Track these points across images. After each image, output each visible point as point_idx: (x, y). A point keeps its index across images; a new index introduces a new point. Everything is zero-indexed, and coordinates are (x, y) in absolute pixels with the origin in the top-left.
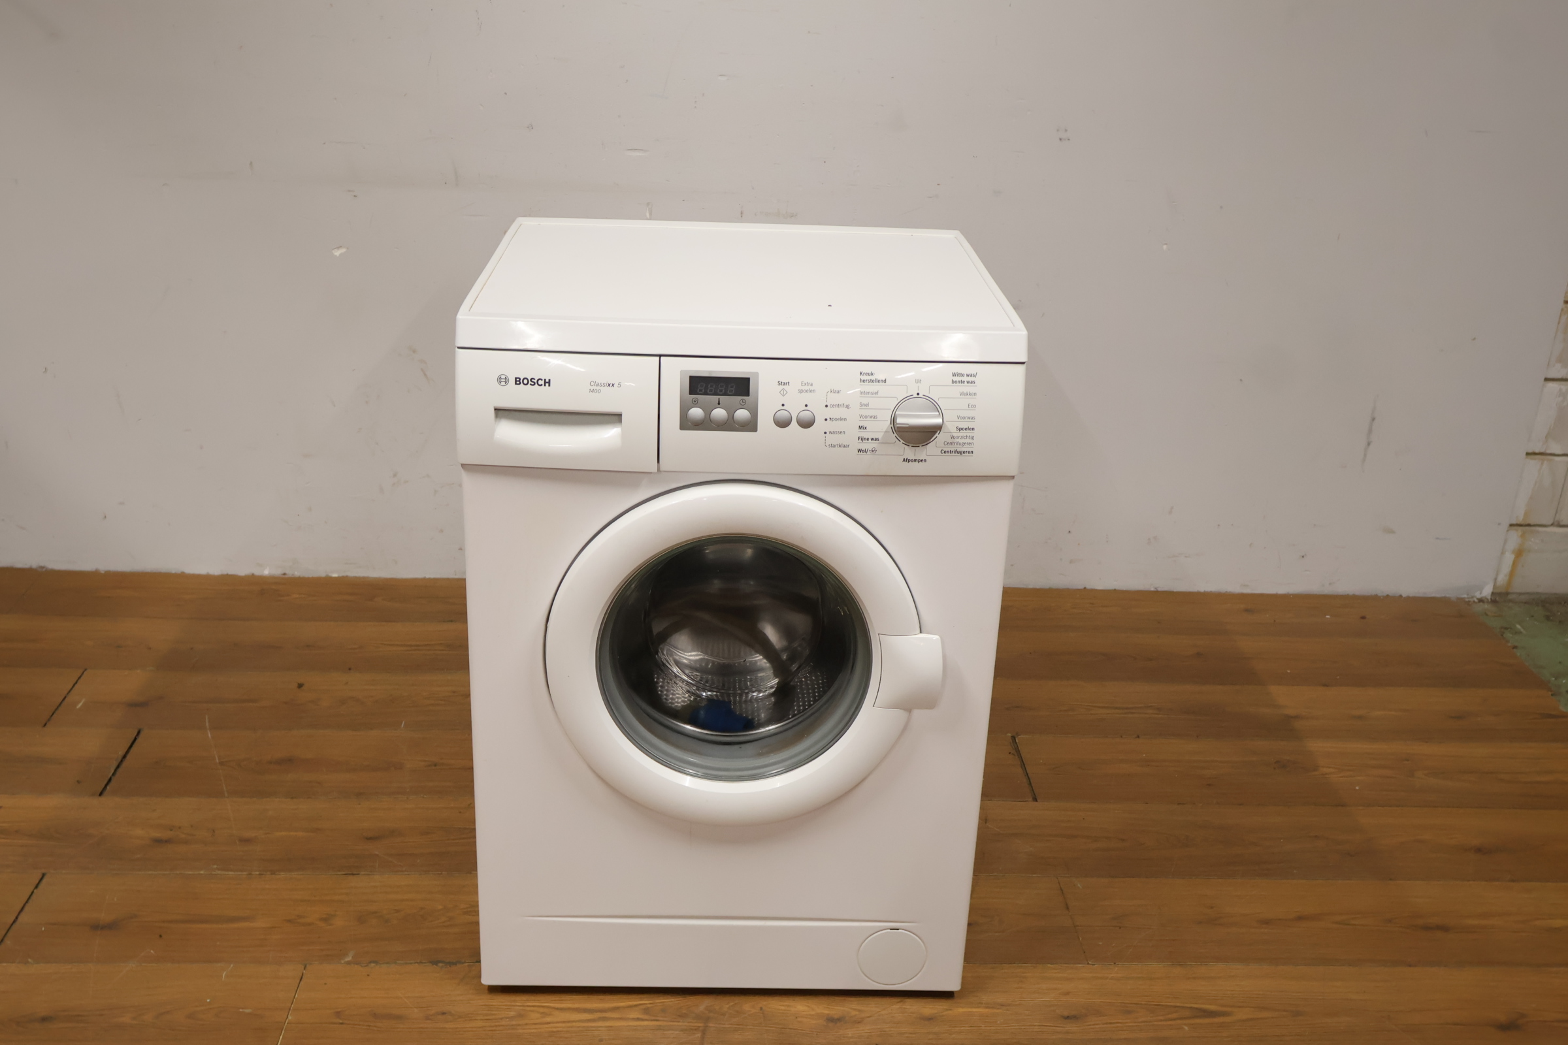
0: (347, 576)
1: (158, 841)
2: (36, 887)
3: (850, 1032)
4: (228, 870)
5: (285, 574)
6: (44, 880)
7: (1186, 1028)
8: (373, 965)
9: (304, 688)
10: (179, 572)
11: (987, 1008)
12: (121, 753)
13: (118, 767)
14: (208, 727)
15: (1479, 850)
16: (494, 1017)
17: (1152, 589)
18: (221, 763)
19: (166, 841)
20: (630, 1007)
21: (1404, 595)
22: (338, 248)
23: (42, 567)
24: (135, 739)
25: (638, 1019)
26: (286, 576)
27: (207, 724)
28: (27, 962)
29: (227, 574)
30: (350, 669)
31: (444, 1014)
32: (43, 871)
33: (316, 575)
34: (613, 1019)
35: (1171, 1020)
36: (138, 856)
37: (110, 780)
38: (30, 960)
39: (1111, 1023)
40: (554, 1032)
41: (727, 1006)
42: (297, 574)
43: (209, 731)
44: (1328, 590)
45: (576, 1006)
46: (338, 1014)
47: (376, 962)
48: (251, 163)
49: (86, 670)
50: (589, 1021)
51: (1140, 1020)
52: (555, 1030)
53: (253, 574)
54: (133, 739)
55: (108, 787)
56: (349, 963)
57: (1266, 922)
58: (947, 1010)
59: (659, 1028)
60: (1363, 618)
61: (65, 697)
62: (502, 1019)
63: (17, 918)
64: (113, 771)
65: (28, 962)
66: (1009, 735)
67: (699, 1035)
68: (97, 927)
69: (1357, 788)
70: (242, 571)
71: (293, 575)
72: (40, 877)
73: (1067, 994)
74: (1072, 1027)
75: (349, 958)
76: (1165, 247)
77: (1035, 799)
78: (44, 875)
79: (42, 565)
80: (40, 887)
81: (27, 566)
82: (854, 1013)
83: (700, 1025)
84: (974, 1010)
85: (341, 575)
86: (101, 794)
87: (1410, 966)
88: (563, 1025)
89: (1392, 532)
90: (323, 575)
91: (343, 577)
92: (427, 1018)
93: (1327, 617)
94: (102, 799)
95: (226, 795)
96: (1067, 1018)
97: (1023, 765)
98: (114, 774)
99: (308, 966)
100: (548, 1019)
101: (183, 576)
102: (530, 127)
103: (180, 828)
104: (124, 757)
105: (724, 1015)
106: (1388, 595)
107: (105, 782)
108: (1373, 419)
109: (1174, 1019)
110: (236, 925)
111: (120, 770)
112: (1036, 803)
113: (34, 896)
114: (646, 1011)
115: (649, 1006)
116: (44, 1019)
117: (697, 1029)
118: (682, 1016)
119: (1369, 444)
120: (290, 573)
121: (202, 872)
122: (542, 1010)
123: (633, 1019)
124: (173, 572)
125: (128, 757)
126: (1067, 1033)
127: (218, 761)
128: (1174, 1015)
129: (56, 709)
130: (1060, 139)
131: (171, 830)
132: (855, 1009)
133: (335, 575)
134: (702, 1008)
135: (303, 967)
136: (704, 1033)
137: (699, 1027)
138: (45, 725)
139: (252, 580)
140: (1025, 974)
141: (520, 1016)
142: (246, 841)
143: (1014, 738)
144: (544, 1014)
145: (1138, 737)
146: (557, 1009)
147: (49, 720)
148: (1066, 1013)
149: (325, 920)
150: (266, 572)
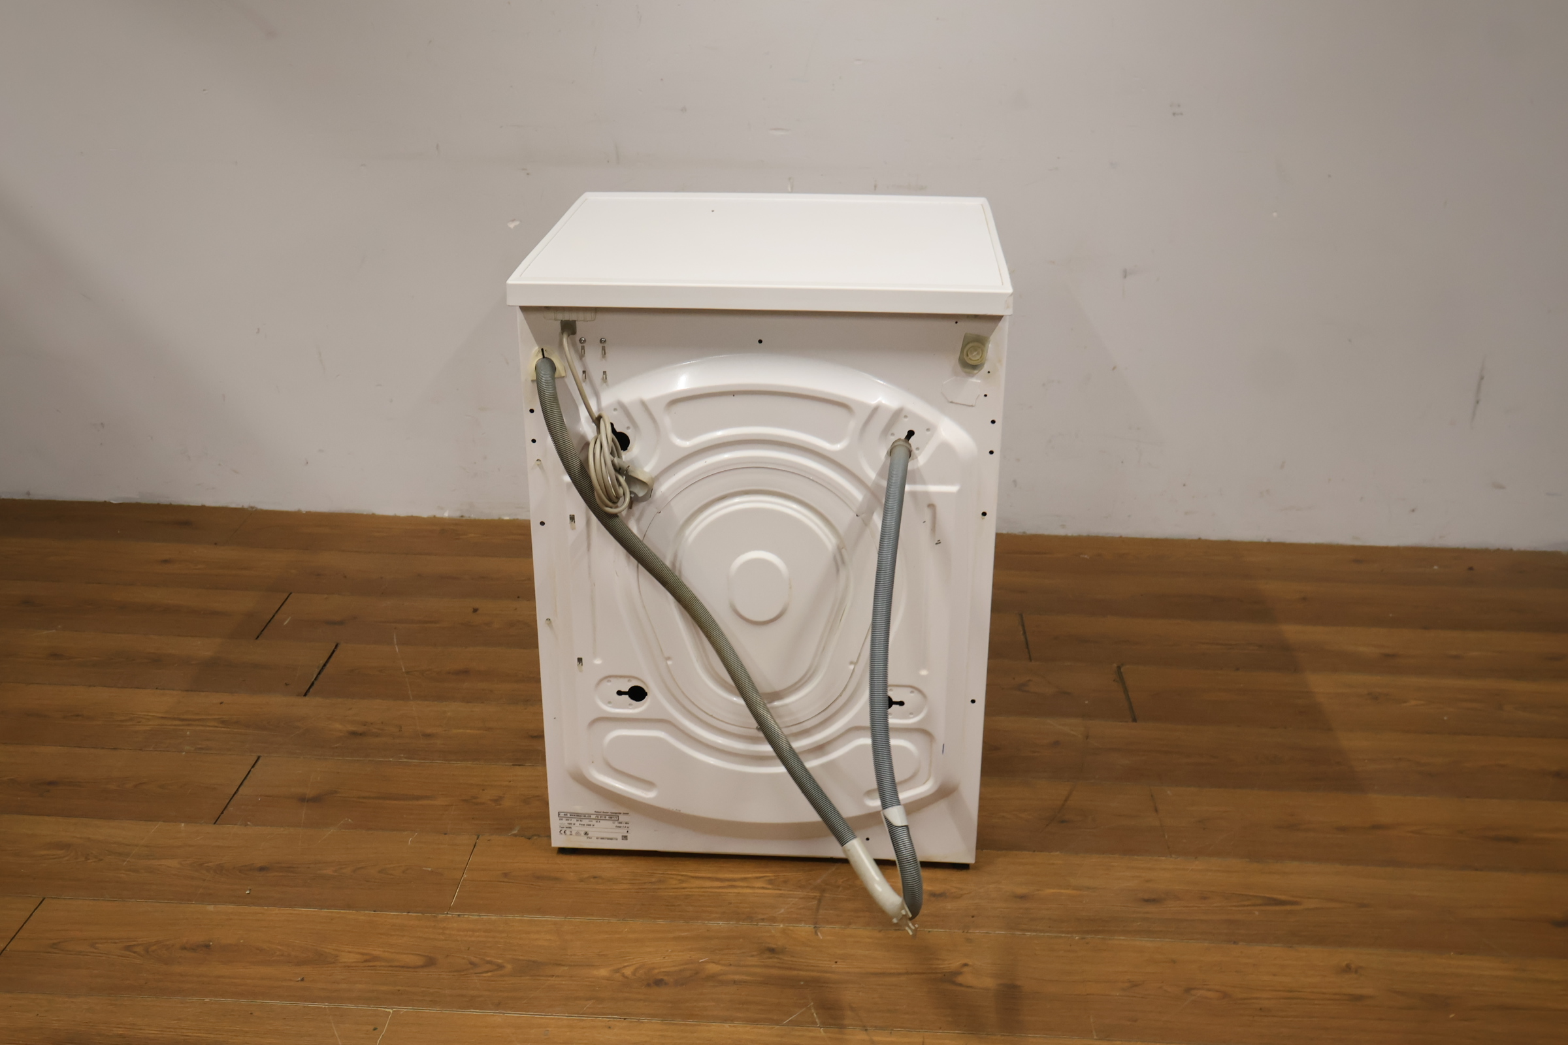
0: (517, 519)
1: (354, 734)
2: (253, 767)
3: (949, 906)
4: (414, 759)
5: (462, 516)
6: (260, 762)
7: (1257, 913)
8: (535, 837)
9: (479, 612)
10: (371, 513)
11: (1074, 889)
12: (322, 662)
13: (319, 673)
14: (396, 643)
15: (1557, 774)
16: (637, 882)
17: (1265, 540)
18: (407, 673)
19: (361, 734)
20: (757, 878)
21: (1515, 549)
22: (513, 220)
23: (252, 508)
24: (334, 651)
25: (763, 888)
26: (464, 518)
27: (395, 640)
28: (246, 825)
29: (412, 517)
30: (518, 597)
31: (595, 877)
32: (259, 754)
33: (489, 518)
34: (742, 887)
35: (1244, 906)
36: (337, 745)
37: (313, 684)
38: (249, 823)
39: (1187, 907)
40: (689, 895)
41: (842, 880)
42: (473, 516)
43: (396, 646)
44: (1438, 542)
45: (710, 875)
46: (506, 875)
47: (539, 836)
48: (437, 146)
49: (291, 594)
50: (720, 887)
51: (1215, 905)
52: (690, 893)
53: (435, 516)
54: (332, 651)
55: (311, 690)
56: (515, 835)
57: (1342, 829)
58: (1038, 890)
59: (780, 896)
60: (1471, 569)
61: (274, 616)
62: (645, 883)
63: (238, 790)
64: (315, 676)
65: (248, 825)
66: (1115, 665)
67: (815, 902)
68: (303, 799)
69: (1445, 718)
70: (425, 512)
71: (469, 517)
72: (256, 759)
73: (1148, 881)
74: (1152, 908)
75: (515, 832)
76: (1275, 214)
77: (1135, 720)
78: (259, 758)
79: (252, 505)
80: (256, 767)
81: (240, 506)
82: (954, 890)
83: (815, 894)
84: (1063, 891)
85: (512, 517)
86: (305, 695)
87: (1477, 870)
88: (698, 890)
89: (1501, 487)
90: (496, 518)
91: (514, 520)
92: (581, 880)
93: (1436, 567)
94: (307, 698)
95: (411, 698)
96: (1147, 901)
97: (1126, 691)
98: (316, 679)
99: (480, 837)
100: (684, 885)
101: (373, 517)
102: (684, 110)
103: (372, 724)
104: (325, 665)
105: (839, 887)
106: (1498, 550)
107: (309, 685)
108: (1482, 378)
109: (1248, 906)
110: (420, 802)
111: (321, 676)
112: (1134, 723)
113: (251, 774)
114: (770, 882)
115: (773, 878)
116: (262, 869)
117: (814, 898)
118: (802, 887)
119: (1478, 402)
120: (467, 515)
121: (391, 760)
122: (680, 878)
123: (759, 888)
124: (365, 513)
125: (328, 665)
126: (1147, 913)
127: (404, 670)
128: (1246, 903)
129: (266, 625)
130: (1174, 114)
131: (365, 725)
132: (956, 888)
133: (507, 518)
134: (819, 881)
135: (476, 837)
136: (820, 900)
137: (816, 896)
138: (258, 637)
139: (434, 521)
140: (1112, 864)
141: (660, 881)
142: (428, 736)
143: (1119, 668)
144: (682, 881)
145: (1237, 669)
146: (692, 877)
147: (261, 633)
148: (1146, 896)
149: (497, 801)
150: (446, 515)
